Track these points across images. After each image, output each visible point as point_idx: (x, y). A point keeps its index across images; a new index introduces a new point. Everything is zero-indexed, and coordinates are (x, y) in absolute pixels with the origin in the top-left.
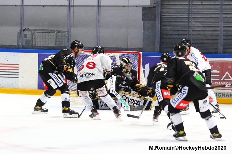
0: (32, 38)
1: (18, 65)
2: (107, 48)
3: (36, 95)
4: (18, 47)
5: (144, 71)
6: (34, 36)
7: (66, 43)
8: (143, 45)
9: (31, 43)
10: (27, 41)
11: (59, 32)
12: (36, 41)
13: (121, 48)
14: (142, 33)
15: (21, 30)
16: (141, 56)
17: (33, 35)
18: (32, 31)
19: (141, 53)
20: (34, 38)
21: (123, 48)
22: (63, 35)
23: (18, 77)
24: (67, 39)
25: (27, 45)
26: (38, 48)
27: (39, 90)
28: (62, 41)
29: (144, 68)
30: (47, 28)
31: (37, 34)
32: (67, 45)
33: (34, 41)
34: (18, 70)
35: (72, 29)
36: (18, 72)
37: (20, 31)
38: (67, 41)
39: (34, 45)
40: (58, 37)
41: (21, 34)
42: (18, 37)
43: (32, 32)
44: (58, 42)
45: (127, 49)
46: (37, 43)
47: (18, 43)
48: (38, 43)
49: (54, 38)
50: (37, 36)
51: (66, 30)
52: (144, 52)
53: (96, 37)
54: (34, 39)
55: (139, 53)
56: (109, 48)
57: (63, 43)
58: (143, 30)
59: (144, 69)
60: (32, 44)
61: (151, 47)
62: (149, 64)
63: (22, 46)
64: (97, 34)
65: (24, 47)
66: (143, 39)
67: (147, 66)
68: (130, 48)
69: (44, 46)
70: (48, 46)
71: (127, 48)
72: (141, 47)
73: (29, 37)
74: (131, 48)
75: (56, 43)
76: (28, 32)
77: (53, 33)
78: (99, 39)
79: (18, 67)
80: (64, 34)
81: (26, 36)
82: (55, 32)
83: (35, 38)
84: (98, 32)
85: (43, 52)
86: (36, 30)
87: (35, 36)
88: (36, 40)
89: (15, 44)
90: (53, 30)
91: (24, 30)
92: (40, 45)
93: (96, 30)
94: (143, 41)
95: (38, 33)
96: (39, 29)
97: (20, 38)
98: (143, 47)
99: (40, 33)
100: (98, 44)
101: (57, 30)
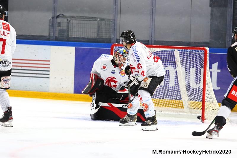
0: (68, 27)
1: (49, 61)
2: (164, 42)
3: (72, 100)
4: (50, 38)
5: (211, 73)
6: (70, 24)
7: (111, 35)
8: (210, 38)
9: (66, 34)
10: (61, 31)
11: (102, 20)
12: (72, 32)
13: (181, 42)
14: (209, 24)
15: (54, 16)
16: (208, 53)
17: (68, 23)
18: (68, 18)
19: (207, 49)
20: (70, 26)
21: (184, 42)
22: (107, 24)
23: (49, 78)
24: (112, 30)
25: (61, 36)
26: (76, 39)
27: (76, 94)
28: (106, 31)
29: (211, 68)
30: (87, 15)
31: (74, 22)
32: (112, 37)
33: (70, 30)
34: (49, 68)
35: (119, 16)
36: (49, 71)
37: (53, 18)
38: (112, 32)
39: (69, 36)
40: (100, 27)
41: (53, 22)
42: (50, 26)
43: (68, 20)
44: (101, 32)
45: (189, 44)
46: (73, 34)
47: (49, 34)
48: (75, 33)
49: (96, 27)
50: (74, 25)
51: (111, 17)
52: (211, 48)
53: (150, 28)
54: (70, 28)
55: (205, 49)
56: (167, 41)
57: (107, 35)
58: (211, 19)
59: (211, 70)
60: (68, 35)
61: (221, 42)
62: (217, 63)
63: (54, 38)
64: (151, 24)
65: (56, 39)
66: (210, 30)
67: (215, 65)
68: (193, 42)
69: (82, 38)
70: (88, 38)
71: (190, 42)
72: (208, 40)
73: (64, 26)
74: (195, 43)
75: (98, 35)
76: (62, 19)
77: (94, 21)
78: (153, 30)
79: (49, 64)
80: (108, 22)
81: (59, 24)
82: (97, 20)
83: (72, 27)
84: (152, 21)
85: (81, 45)
86: (73, 17)
87: (72, 24)
88: (72, 29)
89: (46, 34)
90: (95, 18)
91: (58, 17)
92: (77, 37)
93: (150, 18)
94: (210, 33)
95: (76, 21)
96: (77, 16)
97: (52, 26)
98: (210, 41)
99: (78, 21)
100: (152, 37)
101: (99, 18)
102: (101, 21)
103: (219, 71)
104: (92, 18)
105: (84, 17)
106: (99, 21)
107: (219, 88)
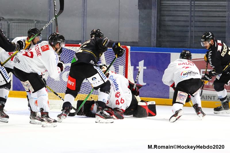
0: (8, 29)
6: (10, 26)
18: (8, 21)
24: (47, 31)
27: (14, 91)
31: (12, 24)
32: (47, 38)
39: (10, 38)
43: (8, 23)
51: (47, 20)
53: (82, 29)
60: (9, 36)
61: (146, 41)
62: (143, 60)
64: (83, 25)
67: (142, 63)
68: (121, 42)
74: (123, 42)
77: (32, 24)
78: (85, 31)
80: (44, 24)
82: (34, 23)
84: (84, 22)
86: (12, 20)
90: (32, 20)
93: (82, 20)
96: (15, 19)
99: (16, 23)
100: (83, 37)
101: (36, 20)
102: (37, 23)
103: (145, 68)
104: (30, 20)
105: (23, 20)
106: (36, 23)
107: (145, 84)
